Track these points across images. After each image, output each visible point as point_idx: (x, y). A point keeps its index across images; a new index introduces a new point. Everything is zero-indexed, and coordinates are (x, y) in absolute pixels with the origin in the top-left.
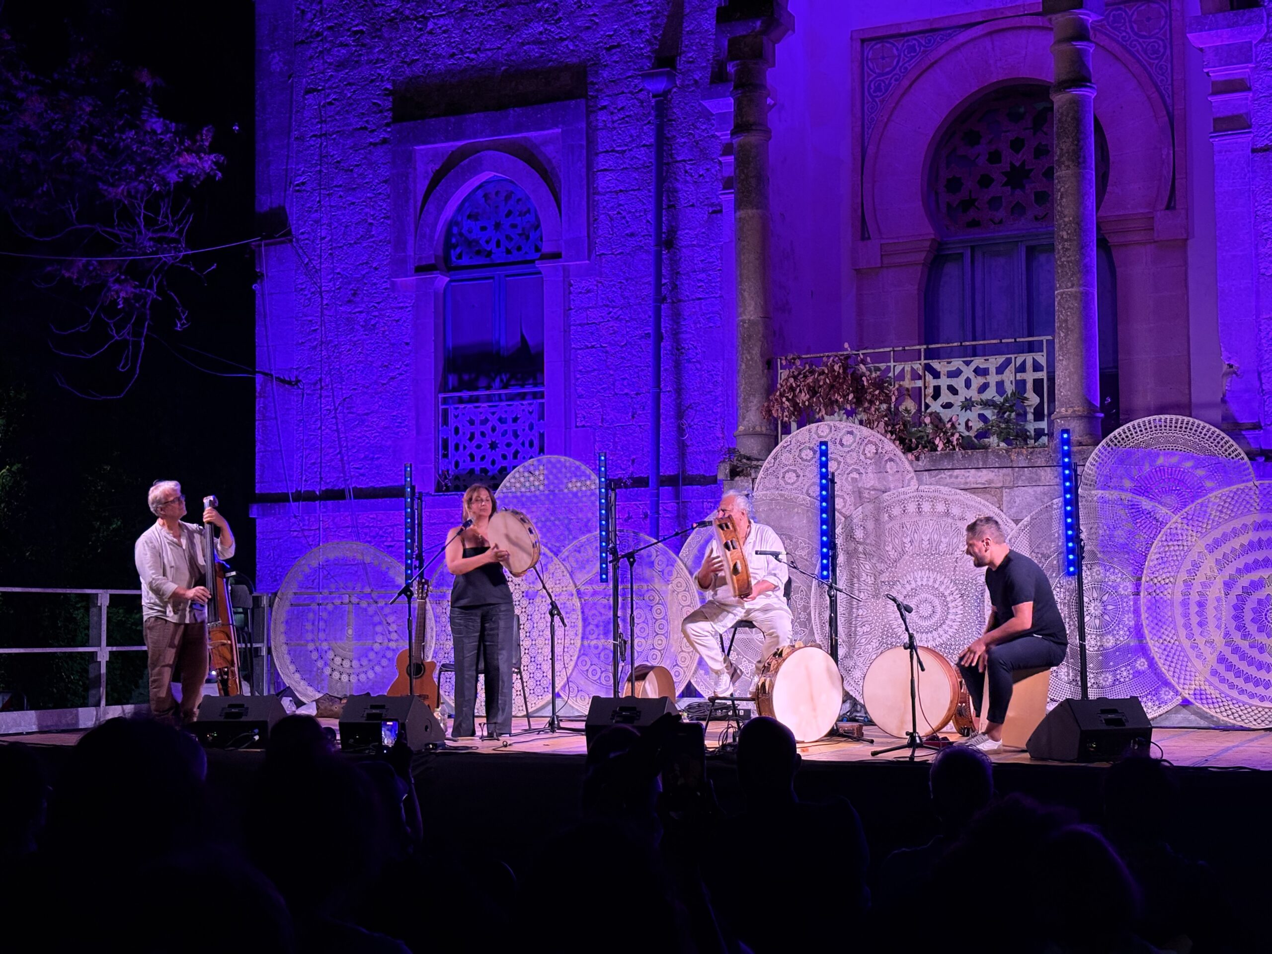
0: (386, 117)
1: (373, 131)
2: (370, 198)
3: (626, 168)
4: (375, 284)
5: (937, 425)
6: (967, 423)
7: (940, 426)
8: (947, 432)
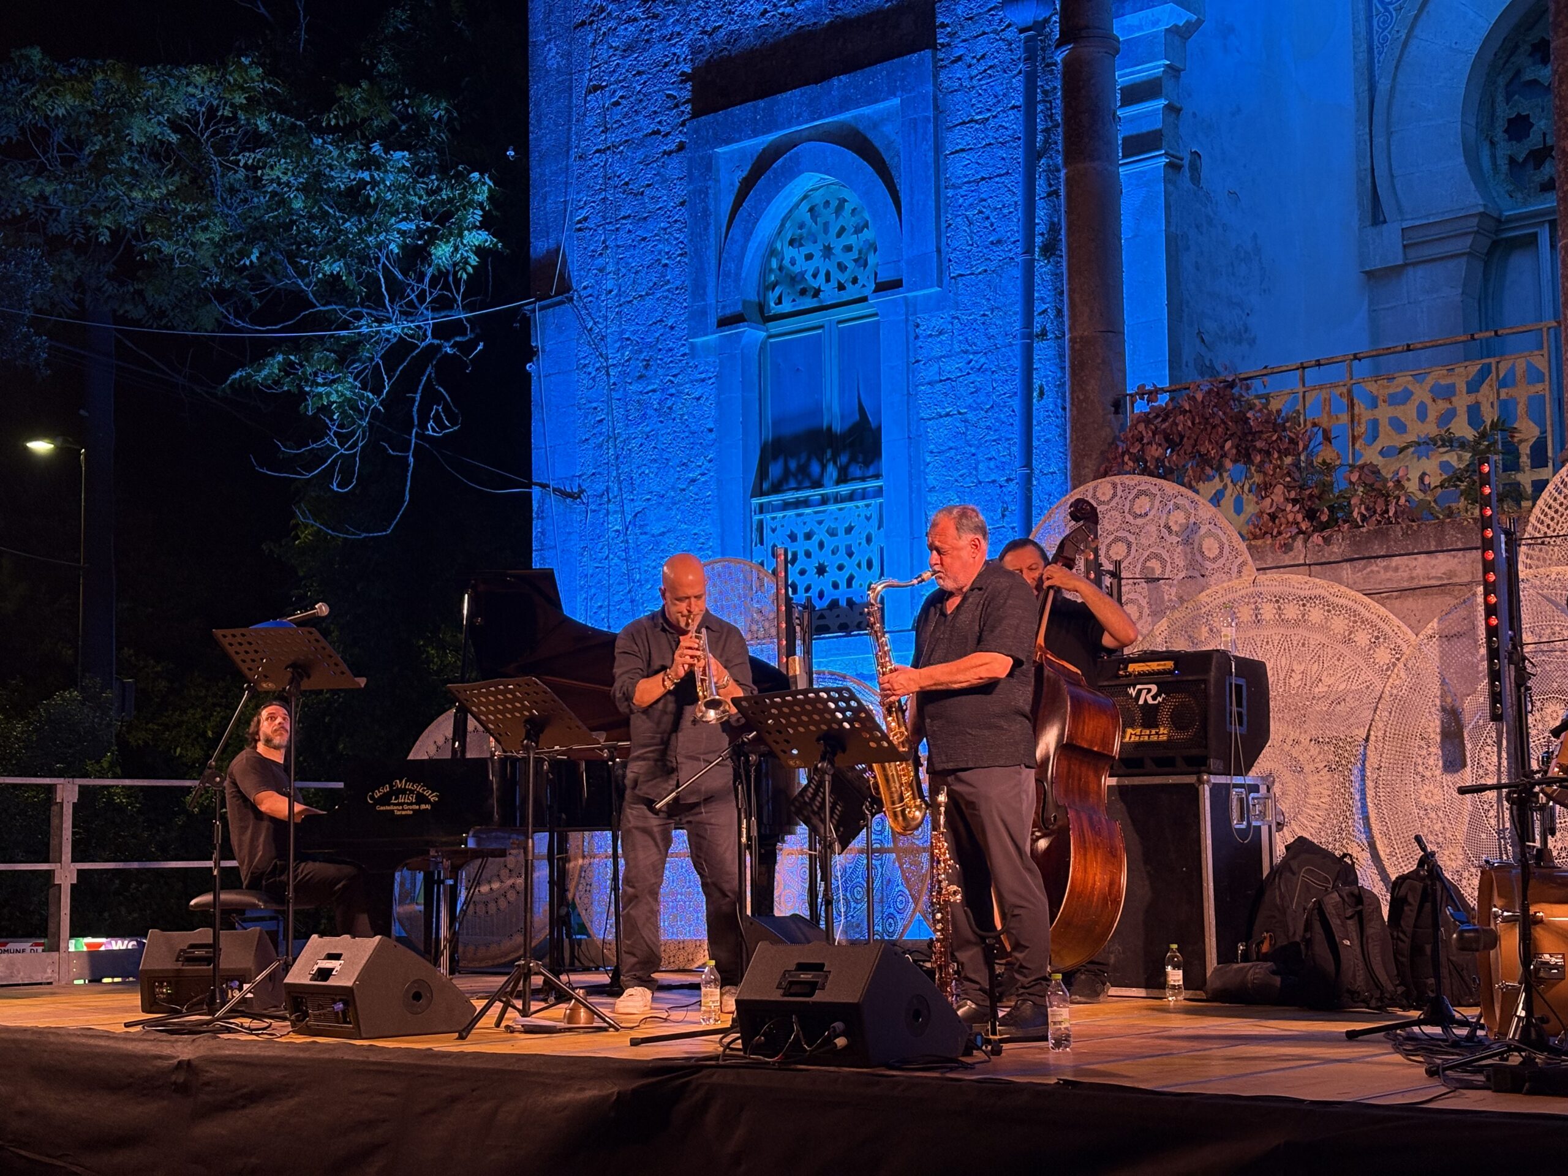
0: (683, 112)
1: (668, 134)
2: (665, 229)
3: (990, 144)
4: (671, 350)
5: (1371, 485)
6: (1421, 479)
7: (1377, 485)
8: (1389, 496)
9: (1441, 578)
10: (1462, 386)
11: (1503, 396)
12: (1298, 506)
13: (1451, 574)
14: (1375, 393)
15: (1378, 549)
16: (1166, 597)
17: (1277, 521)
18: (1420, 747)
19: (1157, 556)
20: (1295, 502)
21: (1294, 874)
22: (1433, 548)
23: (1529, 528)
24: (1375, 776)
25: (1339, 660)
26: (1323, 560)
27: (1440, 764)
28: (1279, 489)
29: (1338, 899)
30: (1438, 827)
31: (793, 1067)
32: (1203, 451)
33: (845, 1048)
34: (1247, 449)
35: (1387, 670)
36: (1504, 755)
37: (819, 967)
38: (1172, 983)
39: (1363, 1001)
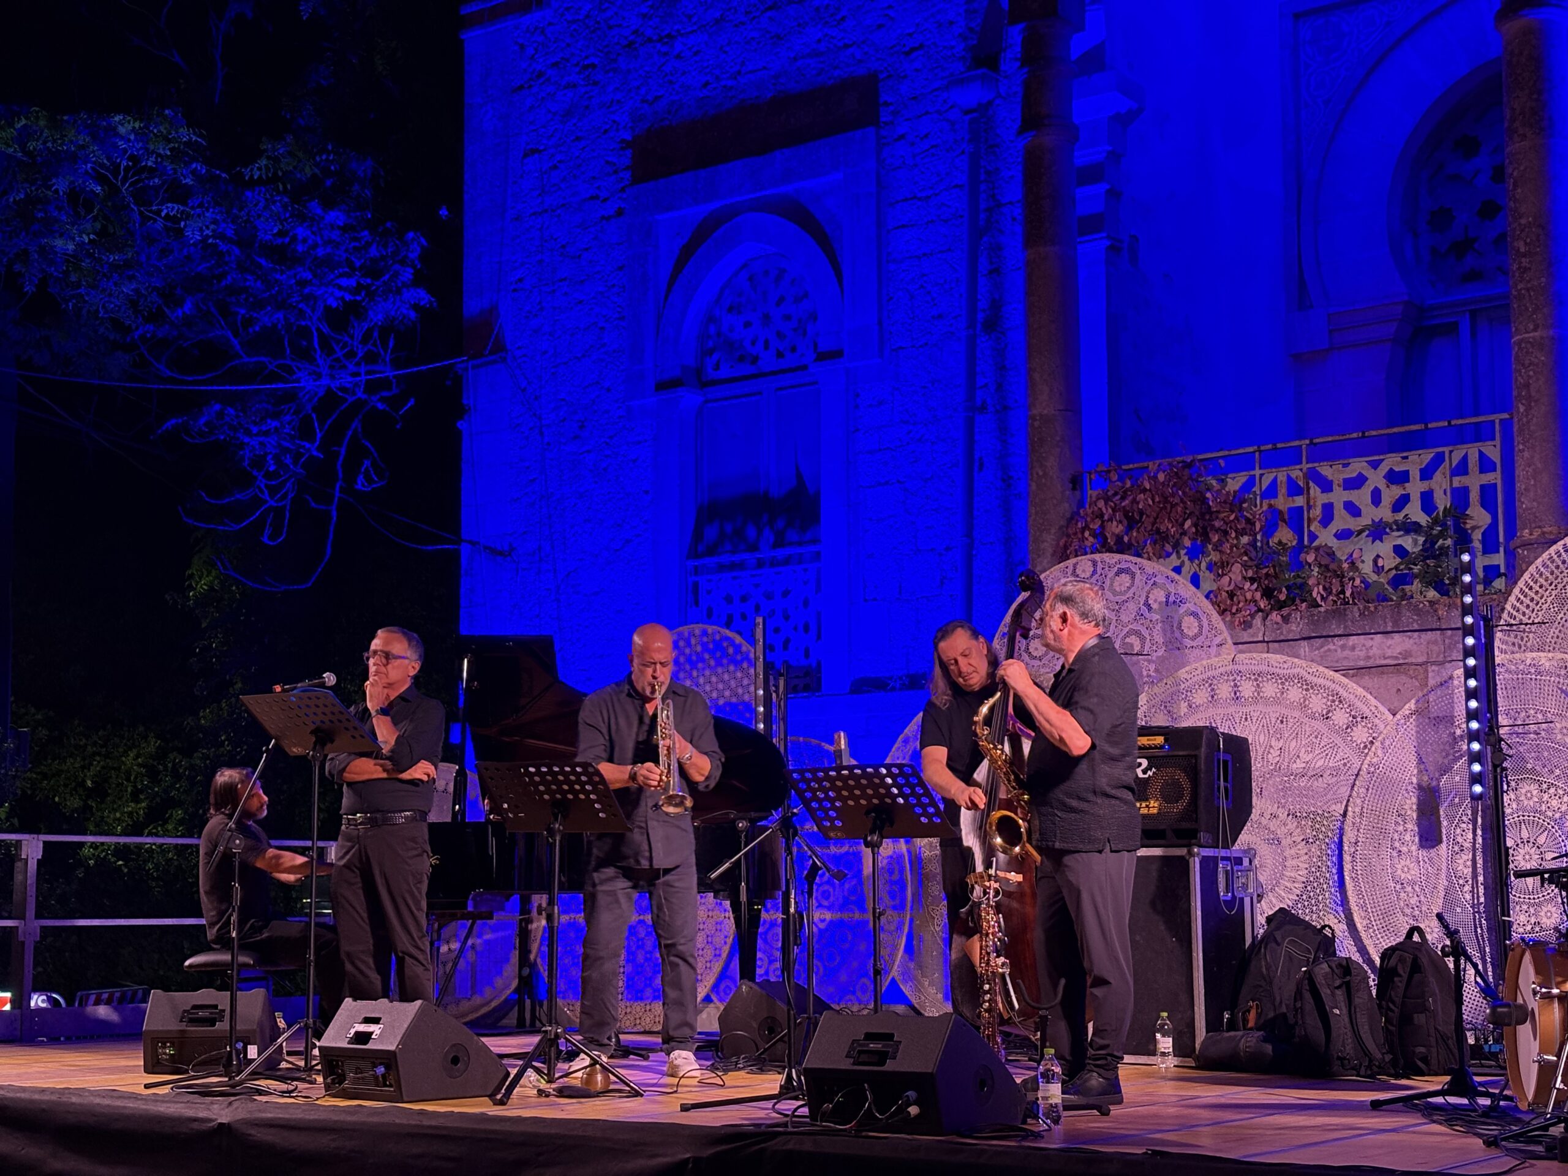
0: (622, 178)
1: (607, 199)
2: (602, 293)
3: (932, 221)
4: (607, 412)
5: (1327, 566)
6: (1375, 561)
7: (1333, 566)
8: (1343, 576)
9: (1396, 658)
10: (1415, 474)
11: (1456, 484)
12: (1255, 585)
13: (1407, 654)
14: (1330, 478)
15: (1335, 628)
16: (1145, 673)
17: (1235, 599)
18: (1397, 823)
19: (1138, 633)
20: (1252, 580)
21: (1278, 944)
22: (1389, 629)
23: (1505, 615)
24: (1353, 850)
25: (1316, 737)
26: (1282, 638)
27: (1417, 839)
28: (1237, 568)
29: (1328, 970)
30: (1414, 901)
31: (864, 1134)
32: (1163, 528)
33: (917, 1116)
34: (1204, 528)
35: (1365, 747)
36: (1479, 832)
37: (889, 1037)
38: (1163, 1050)
39: (1353, 1069)
